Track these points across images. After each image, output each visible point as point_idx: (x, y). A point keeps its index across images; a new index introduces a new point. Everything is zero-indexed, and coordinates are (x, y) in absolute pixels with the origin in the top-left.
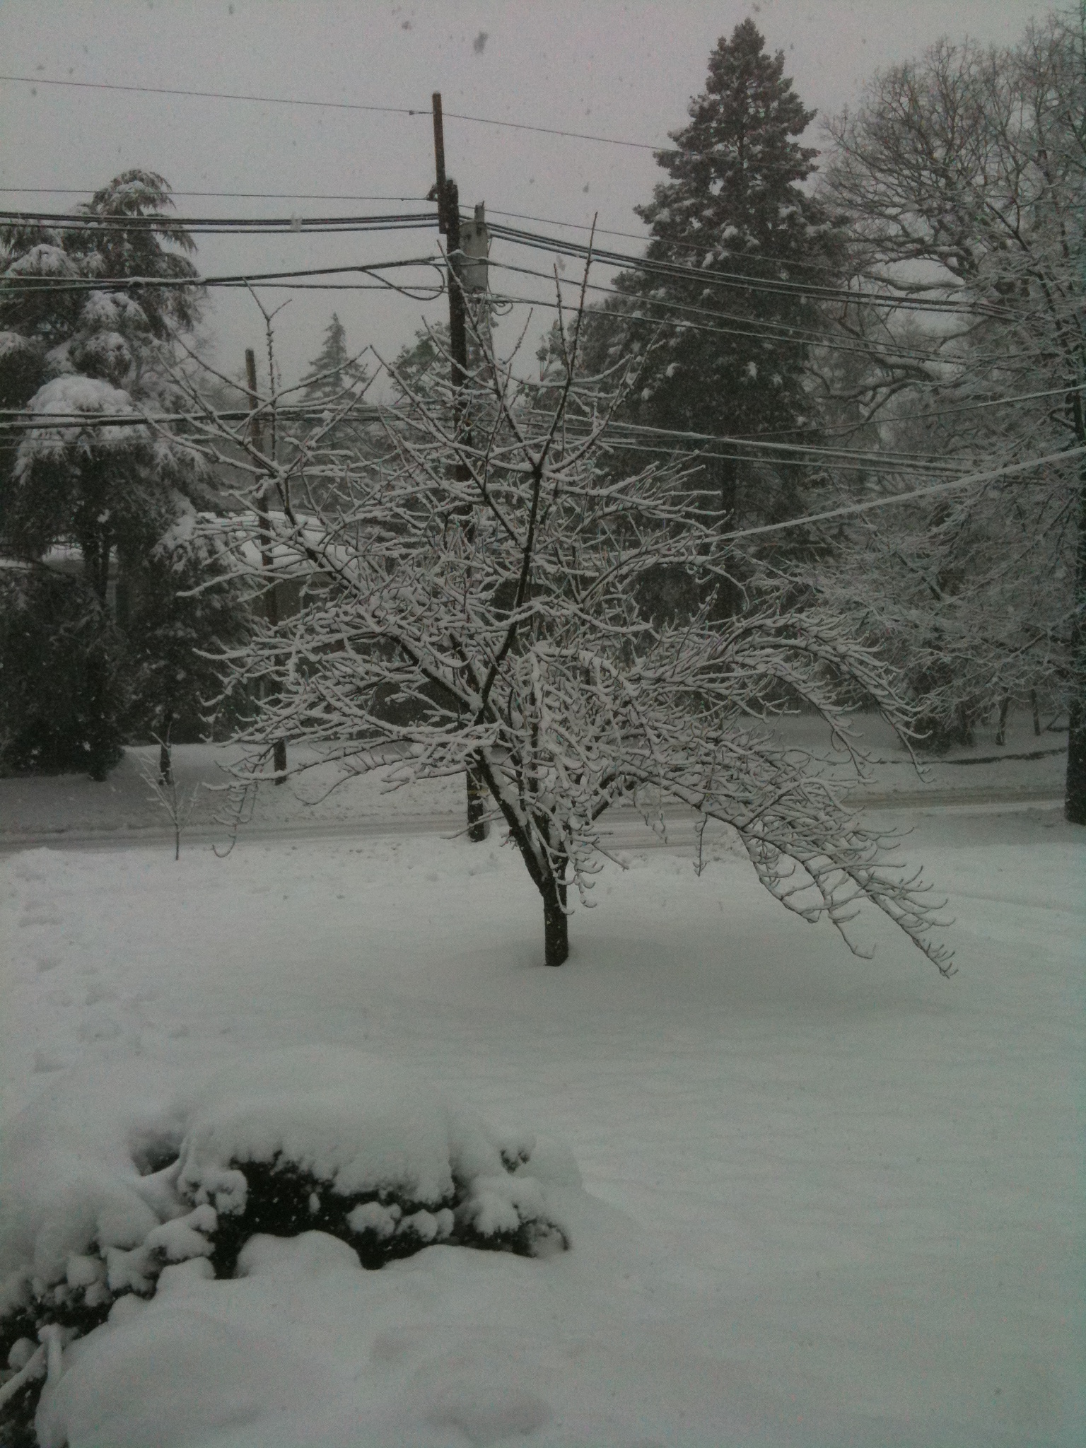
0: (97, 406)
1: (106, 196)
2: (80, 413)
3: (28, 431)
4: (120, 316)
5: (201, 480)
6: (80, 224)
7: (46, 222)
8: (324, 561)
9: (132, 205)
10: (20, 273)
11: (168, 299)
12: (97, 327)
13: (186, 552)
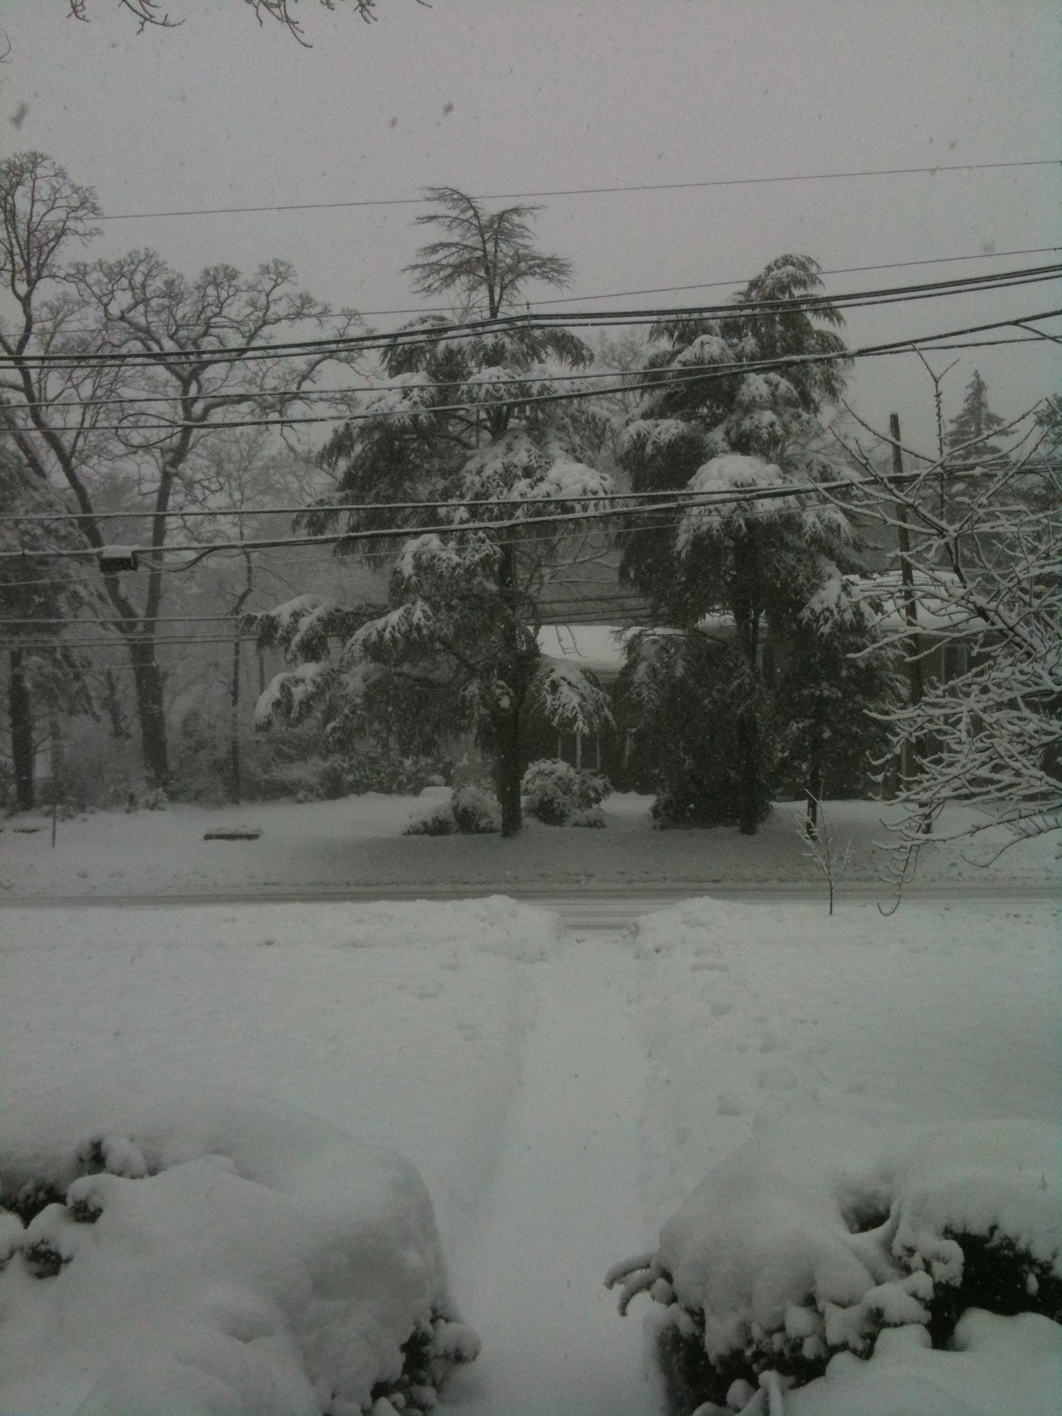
0: (750, 481)
1: (760, 283)
2: (735, 489)
3: (688, 510)
4: (773, 394)
5: (847, 544)
6: (736, 313)
7: (706, 315)
8: (996, 619)
9: (784, 288)
10: (685, 364)
11: (816, 373)
12: (750, 407)
13: (832, 614)
